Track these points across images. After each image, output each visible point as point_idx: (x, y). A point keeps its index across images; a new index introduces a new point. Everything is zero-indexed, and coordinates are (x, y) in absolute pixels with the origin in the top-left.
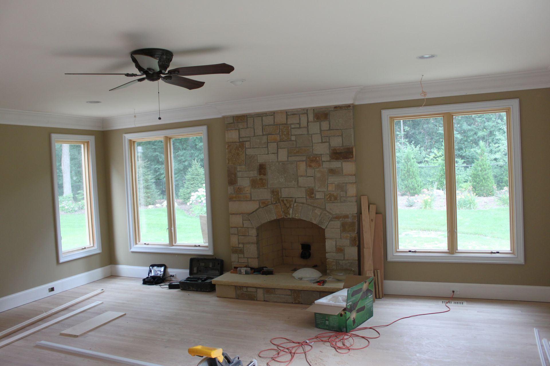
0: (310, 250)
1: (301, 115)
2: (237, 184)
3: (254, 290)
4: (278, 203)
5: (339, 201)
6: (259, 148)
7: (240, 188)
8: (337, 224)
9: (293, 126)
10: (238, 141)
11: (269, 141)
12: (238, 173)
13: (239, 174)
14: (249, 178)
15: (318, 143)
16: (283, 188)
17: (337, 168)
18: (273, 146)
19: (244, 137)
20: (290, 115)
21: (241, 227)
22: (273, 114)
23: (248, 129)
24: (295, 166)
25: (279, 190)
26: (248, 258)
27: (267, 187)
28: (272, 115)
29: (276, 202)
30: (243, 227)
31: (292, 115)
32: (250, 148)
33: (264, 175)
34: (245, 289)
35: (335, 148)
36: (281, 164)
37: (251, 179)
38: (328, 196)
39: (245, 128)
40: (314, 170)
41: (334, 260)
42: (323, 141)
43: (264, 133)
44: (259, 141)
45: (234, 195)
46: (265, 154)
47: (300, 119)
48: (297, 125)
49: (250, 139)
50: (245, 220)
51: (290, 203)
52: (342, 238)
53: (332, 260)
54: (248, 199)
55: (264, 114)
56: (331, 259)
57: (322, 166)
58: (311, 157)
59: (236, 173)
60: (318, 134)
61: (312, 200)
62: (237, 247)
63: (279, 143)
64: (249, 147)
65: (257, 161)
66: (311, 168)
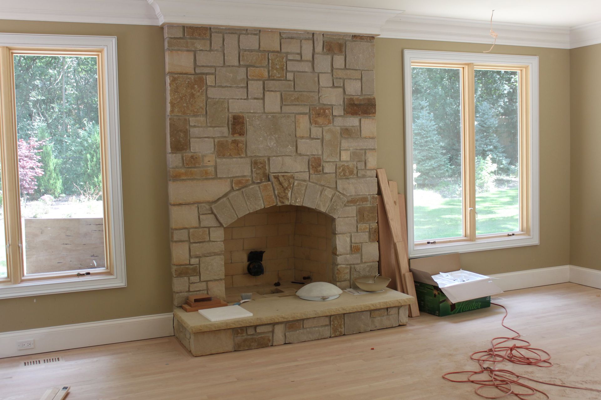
0: (262, 261)
1: (303, 41)
2: (190, 150)
3: (269, 328)
4: (263, 182)
5: (355, 176)
6: (230, 87)
7: (194, 157)
8: (352, 210)
9: (290, 57)
10: (193, 72)
11: (249, 77)
12: (192, 130)
13: (194, 131)
14: (212, 140)
15: (328, 87)
16: (274, 156)
17: (353, 126)
18: (255, 87)
19: (203, 66)
20: (286, 39)
21: (196, 228)
22: (258, 32)
23: (212, 52)
24: (293, 121)
25: (266, 160)
26: (207, 281)
27: (244, 156)
28: (255, 34)
29: (261, 180)
30: (200, 227)
31: (289, 38)
32: (215, 87)
33: (241, 134)
34: (251, 331)
35: (352, 97)
36: (270, 117)
37: (216, 140)
38: (341, 169)
39: (206, 50)
40: (321, 128)
41: (347, 265)
42: (335, 85)
43: (241, 63)
44: (231, 75)
45: (183, 171)
46: (241, 99)
47: (301, 47)
48: (297, 55)
49: (215, 71)
50: (203, 214)
51: (289, 181)
52: (358, 231)
53: (344, 266)
54: (211, 177)
55: (244, 30)
56: (343, 264)
57: (333, 122)
58: (317, 108)
59: (187, 130)
60: (328, 73)
61: (318, 175)
62: (188, 265)
63: (266, 82)
64: (214, 85)
65: (228, 110)
66: (317, 125)
